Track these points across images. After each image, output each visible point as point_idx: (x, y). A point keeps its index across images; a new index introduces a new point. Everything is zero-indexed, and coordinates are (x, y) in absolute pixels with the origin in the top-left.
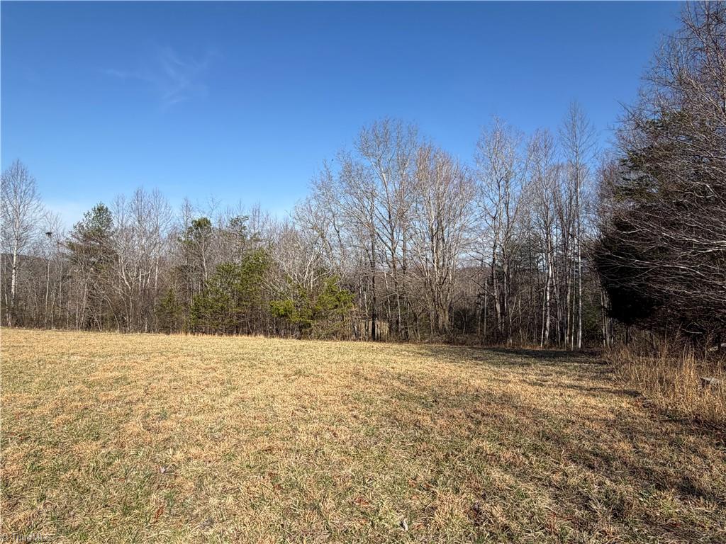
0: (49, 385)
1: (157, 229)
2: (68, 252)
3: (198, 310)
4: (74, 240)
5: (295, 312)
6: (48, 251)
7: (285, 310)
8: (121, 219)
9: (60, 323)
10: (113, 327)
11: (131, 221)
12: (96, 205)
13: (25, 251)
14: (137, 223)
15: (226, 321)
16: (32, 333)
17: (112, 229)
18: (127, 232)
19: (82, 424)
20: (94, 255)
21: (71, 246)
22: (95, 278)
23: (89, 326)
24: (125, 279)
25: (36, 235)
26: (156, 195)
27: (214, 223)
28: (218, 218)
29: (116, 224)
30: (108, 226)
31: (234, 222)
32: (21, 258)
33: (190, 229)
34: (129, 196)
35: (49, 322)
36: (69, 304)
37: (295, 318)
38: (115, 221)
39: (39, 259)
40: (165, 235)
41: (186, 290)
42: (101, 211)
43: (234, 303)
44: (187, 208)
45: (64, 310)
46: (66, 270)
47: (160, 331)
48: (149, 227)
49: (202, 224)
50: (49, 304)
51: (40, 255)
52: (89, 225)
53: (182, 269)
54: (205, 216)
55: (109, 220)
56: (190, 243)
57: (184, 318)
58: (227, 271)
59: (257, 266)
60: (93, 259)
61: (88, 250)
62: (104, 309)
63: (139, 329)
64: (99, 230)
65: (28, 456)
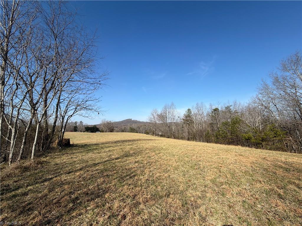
0: (180, 149)
1: (203, 113)
2: (183, 121)
3: (217, 136)
4: (184, 118)
5: (253, 138)
6: (179, 121)
7: (248, 137)
8: (194, 111)
9: (182, 138)
10: (194, 140)
11: (196, 111)
12: (188, 109)
13: (175, 121)
14: (198, 112)
15: (227, 140)
16: (177, 140)
17: (192, 114)
18: (196, 115)
19: (186, 155)
20: (188, 121)
21: (183, 120)
22: (189, 127)
23: (188, 140)
24: (196, 128)
25: (176, 118)
26: (202, 103)
27: (220, 109)
28: (221, 107)
29: (192, 113)
30: (191, 114)
31: (226, 108)
32: (174, 123)
33: (212, 112)
34: (195, 105)
35: (180, 138)
36: (184, 134)
37: (253, 140)
38: (192, 112)
39: (177, 123)
40: (205, 114)
41: (213, 130)
42: (189, 110)
43: (229, 134)
44: (211, 105)
45: (183, 135)
46: (183, 125)
47: (206, 142)
48: (201, 112)
49: (216, 110)
50: (180, 134)
51: (177, 122)
52: (186, 114)
53: (211, 124)
54: (216, 107)
55: (191, 112)
56: (213, 116)
57: (213, 139)
58: (226, 124)
59: (236, 122)
60: (188, 122)
61: (187, 120)
62: (192, 135)
63: (200, 141)
64: (189, 115)
65: (178, 158)
